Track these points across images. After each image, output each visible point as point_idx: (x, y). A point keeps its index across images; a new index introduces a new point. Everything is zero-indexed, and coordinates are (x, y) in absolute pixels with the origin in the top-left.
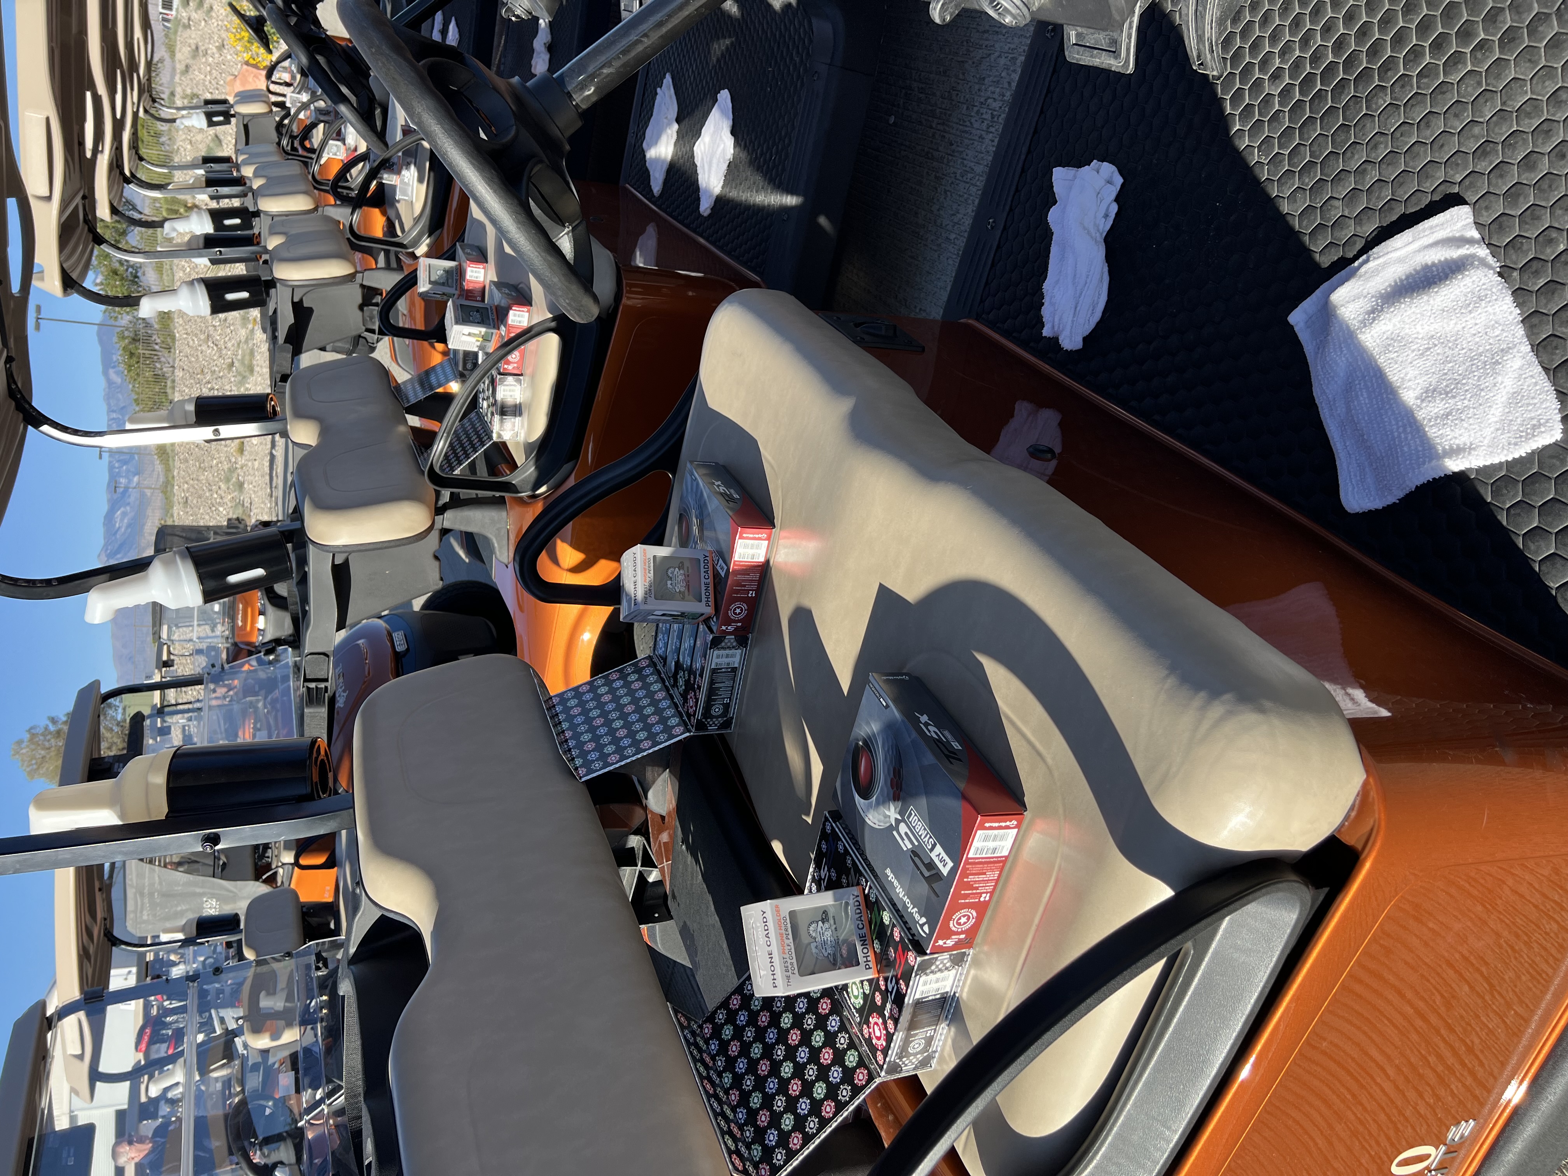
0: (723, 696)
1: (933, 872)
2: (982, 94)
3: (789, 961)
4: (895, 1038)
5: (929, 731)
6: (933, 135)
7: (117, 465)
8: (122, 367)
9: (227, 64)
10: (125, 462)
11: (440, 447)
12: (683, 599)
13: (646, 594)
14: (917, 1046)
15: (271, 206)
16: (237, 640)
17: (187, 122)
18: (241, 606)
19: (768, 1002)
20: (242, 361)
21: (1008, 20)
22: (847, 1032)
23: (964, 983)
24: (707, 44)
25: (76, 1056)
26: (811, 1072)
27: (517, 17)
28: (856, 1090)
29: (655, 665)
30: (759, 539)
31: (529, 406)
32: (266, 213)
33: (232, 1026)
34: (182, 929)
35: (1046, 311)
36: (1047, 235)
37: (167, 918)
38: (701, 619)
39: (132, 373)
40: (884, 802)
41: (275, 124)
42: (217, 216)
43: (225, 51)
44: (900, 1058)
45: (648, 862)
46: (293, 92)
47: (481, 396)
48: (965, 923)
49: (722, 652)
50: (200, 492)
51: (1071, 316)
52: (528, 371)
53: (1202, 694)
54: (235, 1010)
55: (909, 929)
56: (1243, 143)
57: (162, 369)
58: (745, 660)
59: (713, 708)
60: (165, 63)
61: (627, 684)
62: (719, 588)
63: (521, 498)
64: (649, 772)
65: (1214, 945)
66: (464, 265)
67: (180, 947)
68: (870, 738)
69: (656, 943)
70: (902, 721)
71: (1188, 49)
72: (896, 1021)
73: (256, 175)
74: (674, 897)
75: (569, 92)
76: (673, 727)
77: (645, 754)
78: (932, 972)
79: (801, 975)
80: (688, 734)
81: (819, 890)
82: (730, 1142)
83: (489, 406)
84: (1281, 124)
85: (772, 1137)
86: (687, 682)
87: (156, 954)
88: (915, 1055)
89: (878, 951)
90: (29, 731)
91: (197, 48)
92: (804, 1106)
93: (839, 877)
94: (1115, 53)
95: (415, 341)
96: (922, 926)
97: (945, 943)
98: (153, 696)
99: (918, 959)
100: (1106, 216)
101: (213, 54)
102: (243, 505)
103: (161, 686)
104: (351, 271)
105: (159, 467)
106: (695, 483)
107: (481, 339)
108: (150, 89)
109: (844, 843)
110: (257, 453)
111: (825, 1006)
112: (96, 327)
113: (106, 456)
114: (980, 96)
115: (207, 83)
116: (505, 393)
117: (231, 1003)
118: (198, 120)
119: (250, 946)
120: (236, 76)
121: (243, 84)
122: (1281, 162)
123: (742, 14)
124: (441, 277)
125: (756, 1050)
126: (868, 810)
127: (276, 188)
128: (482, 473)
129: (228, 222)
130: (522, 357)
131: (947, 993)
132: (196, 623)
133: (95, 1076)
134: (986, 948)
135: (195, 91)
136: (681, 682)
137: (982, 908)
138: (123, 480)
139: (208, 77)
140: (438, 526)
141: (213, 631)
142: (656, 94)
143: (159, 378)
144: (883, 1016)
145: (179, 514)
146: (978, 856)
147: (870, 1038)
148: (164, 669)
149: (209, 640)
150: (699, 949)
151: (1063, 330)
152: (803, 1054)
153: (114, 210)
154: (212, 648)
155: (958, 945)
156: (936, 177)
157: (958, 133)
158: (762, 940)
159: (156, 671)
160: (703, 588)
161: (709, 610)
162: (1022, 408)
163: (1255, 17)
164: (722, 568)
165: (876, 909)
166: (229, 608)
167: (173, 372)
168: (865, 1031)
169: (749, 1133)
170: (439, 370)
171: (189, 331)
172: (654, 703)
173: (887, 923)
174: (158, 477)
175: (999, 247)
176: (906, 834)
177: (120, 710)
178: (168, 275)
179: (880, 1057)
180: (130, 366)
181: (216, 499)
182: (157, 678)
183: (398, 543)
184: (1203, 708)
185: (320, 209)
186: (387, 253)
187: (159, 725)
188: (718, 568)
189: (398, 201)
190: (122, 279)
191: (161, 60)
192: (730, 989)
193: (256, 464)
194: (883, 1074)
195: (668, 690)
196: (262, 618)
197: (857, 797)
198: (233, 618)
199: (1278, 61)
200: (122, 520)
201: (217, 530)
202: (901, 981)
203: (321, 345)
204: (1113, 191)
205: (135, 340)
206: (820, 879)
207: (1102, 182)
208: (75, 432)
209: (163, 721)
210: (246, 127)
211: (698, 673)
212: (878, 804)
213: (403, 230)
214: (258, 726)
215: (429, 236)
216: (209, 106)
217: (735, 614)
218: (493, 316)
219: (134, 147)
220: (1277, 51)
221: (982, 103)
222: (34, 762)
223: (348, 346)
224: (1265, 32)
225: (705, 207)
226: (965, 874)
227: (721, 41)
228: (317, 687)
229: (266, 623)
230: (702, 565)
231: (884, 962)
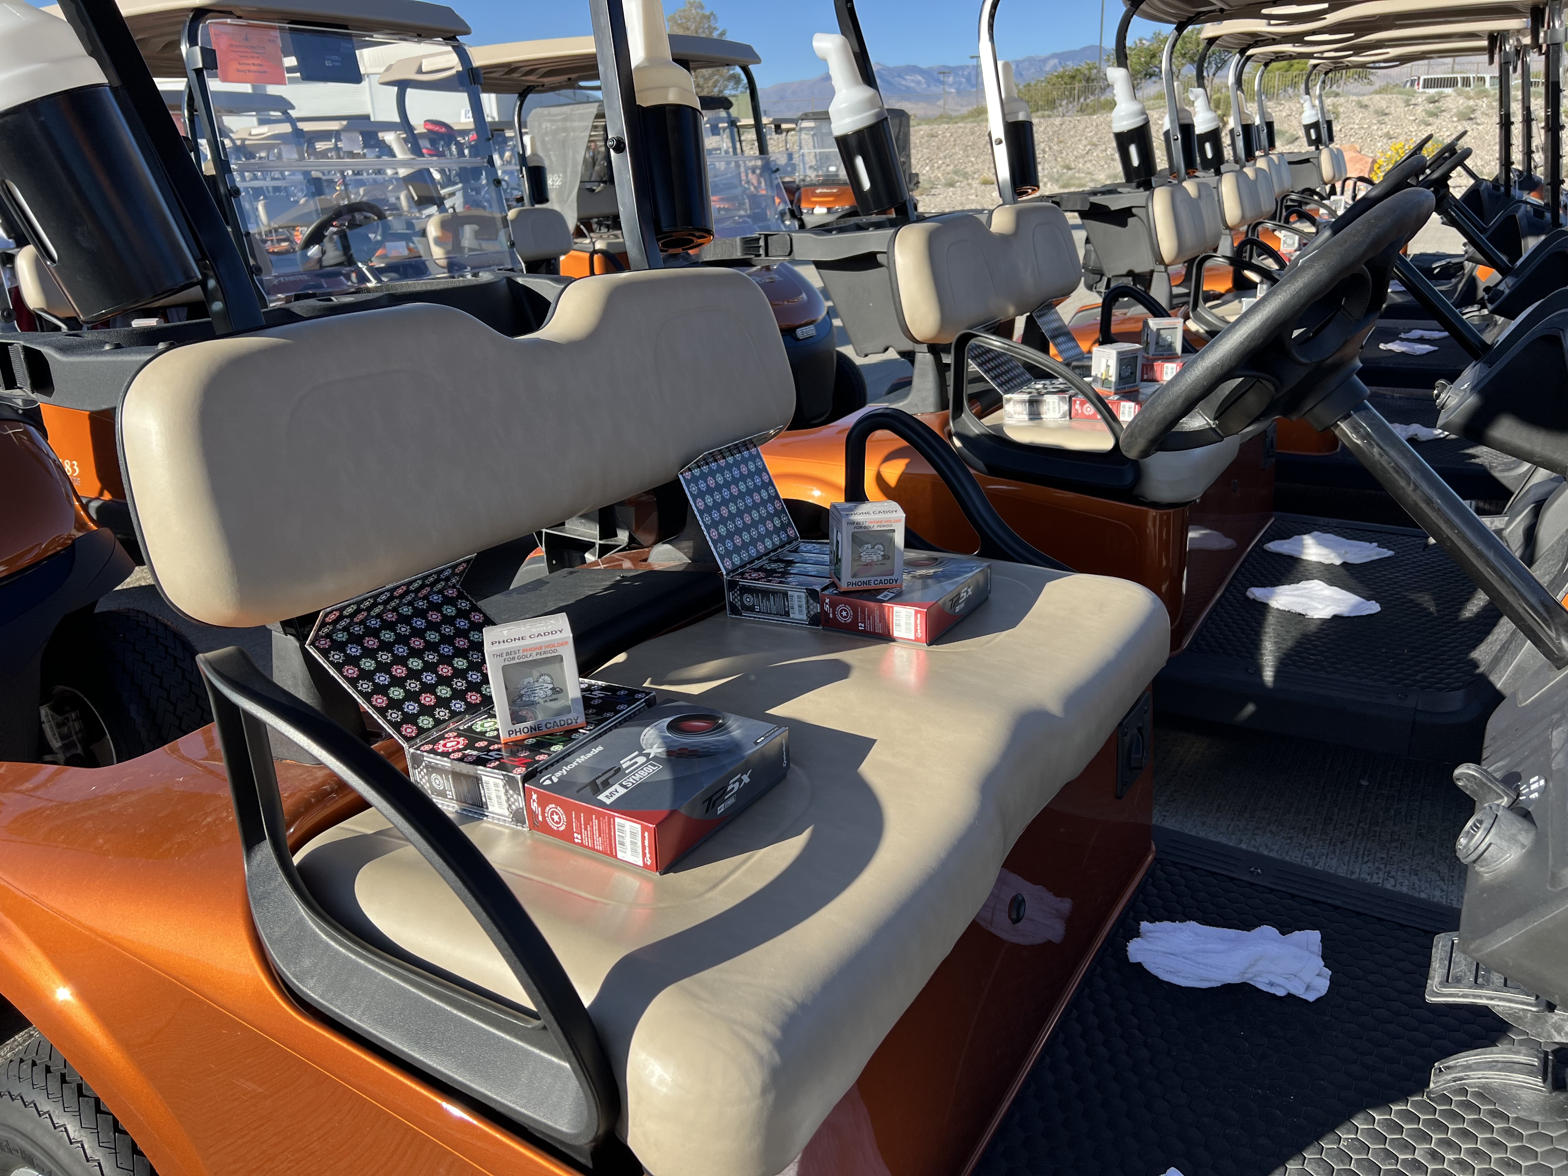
0: (762, 605)
1: (601, 787)
2: (1399, 873)
3: (516, 656)
4: (445, 759)
5: (734, 783)
6: (1350, 824)
7: (966, 73)
8: (1061, 70)
9: (1372, 143)
10: (968, 80)
11: (995, 343)
12: (853, 560)
13: (857, 523)
14: (437, 782)
15: (1228, 187)
16: (802, 190)
17: (1307, 105)
18: (835, 191)
19: (479, 647)
20: (1073, 177)
21: (1462, 841)
22: (450, 718)
23: (496, 824)
24: (1429, 589)
25: (420, 67)
26: (413, 685)
27: (1438, 396)
28: (396, 726)
29: (790, 543)
30: (916, 631)
31: (1040, 426)
32: (1220, 181)
33: (448, 203)
34: (534, 154)
35: (1167, 924)
36: (1247, 925)
37: (543, 143)
38: (836, 580)
39: (1054, 79)
40: (665, 743)
41: (1312, 187)
42: (1214, 136)
43: (1385, 141)
44: (427, 767)
45: (604, 550)
46: (1346, 203)
47: (1047, 382)
48: (553, 819)
49: (804, 600)
50: (943, 148)
51: (1163, 950)
52: (1074, 423)
53: (778, 1034)
54: (462, 205)
55: (546, 768)
56: (1359, 1122)
57: (1061, 106)
58: (797, 624)
59: (750, 596)
60: (1368, 86)
61: (770, 517)
62: (866, 594)
63: (948, 423)
64: (688, 544)
65: (537, 1051)
66: (1179, 361)
67: (519, 153)
68: (726, 729)
69: (529, 564)
70: (743, 758)
71: (1455, 1056)
72: (461, 760)
73: (1258, 171)
74: (571, 573)
75: (1350, 415)
76: (731, 560)
77: (705, 533)
78: (507, 791)
79: (504, 668)
80: (724, 573)
81: (583, 690)
82: (350, 610)
83: (1037, 389)
84: (1383, 1161)
85: (354, 650)
86: (774, 571)
87: (511, 138)
88: (429, 781)
89: (526, 742)
90: (712, 14)
91: (1386, 114)
92: (382, 679)
93: (594, 707)
94: (1446, 981)
95: (1099, 326)
96: (550, 779)
97: (534, 801)
98: (748, 117)
99: (519, 776)
100: (1271, 984)
101: (1381, 130)
102: (932, 188)
103: (758, 126)
104: (1167, 261)
105: (965, 111)
106: (968, 569)
107: (1103, 377)
108: (1336, 69)
109: (626, 710)
110: (983, 197)
111: (474, 698)
112: (1098, 44)
113: (974, 62)
114: (1397, 871)
115: (1351, 126)
116: (1051, 404)
117: (469, 202)
118: (1309, 116)
119: (519, 214)
120: (1360, 152)
121: (1351, 159)
122: (1342, 1162)
123: (1463, 622)
124: (1165, 340)
125: (433, 636)
126: (658, 729)
127: (1246, 189)
128: (970, 389)
129: (1208, 146)
130: (1089, 417)
131: (487, 808)
132: (818, 151)
133: (403, 85)
134: (529, 842)
135: (1342, 116)
136: (774, 566)
137: (567, 835)
138: (951, 79)
139: (1356, 127)
140: (918, 348)
141: (811, 167)
142: (1371, 542)
143: (1052, 104)
144: (465, 749)
145: (921, 130)
146: (617, 827)
147: (444, 739)
148: (773, 126)
149: (801, 166)
150: (523, 596)
151: (1148, 942)
152: (429, 678)
153: (1211, 41)
154: (794, 168)
155: (532, 814)
156: (1306, 828)
157: (1355, 850)
158: (534, 632)
159: (771, 119)
160: (865, 580)
161: (844, 586)
162: (1066, 905)
163: (1498, 1132)
164: (885, 596)
165: (565, 739)
166: (833, 180)
167: (1059, 116)
168: (451, 734)
169: (357, 630)
170: (1072, 344)
171: (1100, 127)
172: (753, 542)
173: (552, 749)
174: (955, 111)
175: (1232, 879)
176: (636, 763)
177: (733, 92)
178: (1153, 105)
179: (427, 747)
180: (1062, 77)
181: (937, 162)
182: (765, 120)
183: (899, 310)
184: (765, 1034)
185: (1227, 231)
186: (1188, 295)
187: (721, 125)
188: (886, 593)
189: (1240, 302)
190: (1147, 63)
191: (1370, 83)
192: (488, 613)
193: (973, 197)
194: (412, 750)
195: (766, 555)
196: (824, 210)
197: (669, 719)
198: (823, 184)
199: (1451, 1157)
200: (913, 81)
201: (908, 163)
202: (498, 763)
203: (1092, 238)
204: (1299, 991)
205: (1088, 80)
206: (592, 691)
207: (1307, 979)
208: (992, 16)
209: (724, 129)
210: (1307, 161)
211: (783, 580)
212: (664, 738)
213: (1212, 307)
214: (722, 212)
215: (1207, 332)
216: (1325, 126)
217: (841, 611)
218: (1128, 387)
219: (1277, 57)
220: (1462, 1156)
221: (1389, 873)
222: (684, 21)
223: (1092, 265)
224: (1482, 1144)
225: (1256, 593)
226: (599, 816)
227: (1433, 603)
228: (760, 247)
229: (821, 215)
230: (888, 578)
231: (515, 749)
